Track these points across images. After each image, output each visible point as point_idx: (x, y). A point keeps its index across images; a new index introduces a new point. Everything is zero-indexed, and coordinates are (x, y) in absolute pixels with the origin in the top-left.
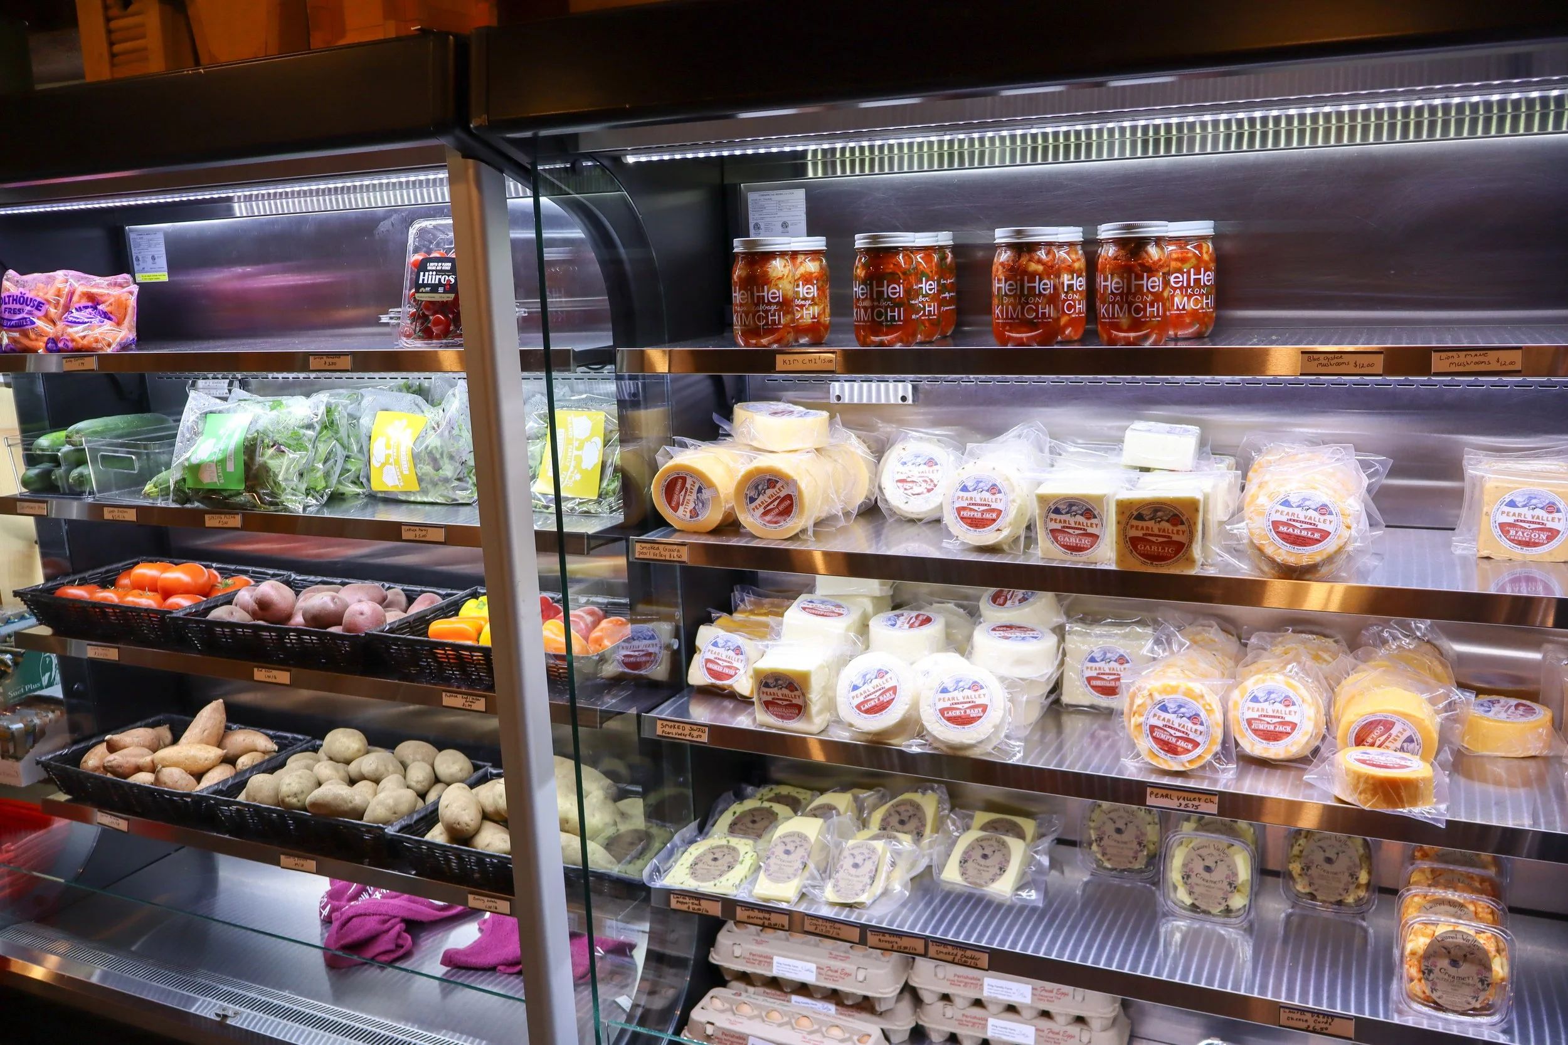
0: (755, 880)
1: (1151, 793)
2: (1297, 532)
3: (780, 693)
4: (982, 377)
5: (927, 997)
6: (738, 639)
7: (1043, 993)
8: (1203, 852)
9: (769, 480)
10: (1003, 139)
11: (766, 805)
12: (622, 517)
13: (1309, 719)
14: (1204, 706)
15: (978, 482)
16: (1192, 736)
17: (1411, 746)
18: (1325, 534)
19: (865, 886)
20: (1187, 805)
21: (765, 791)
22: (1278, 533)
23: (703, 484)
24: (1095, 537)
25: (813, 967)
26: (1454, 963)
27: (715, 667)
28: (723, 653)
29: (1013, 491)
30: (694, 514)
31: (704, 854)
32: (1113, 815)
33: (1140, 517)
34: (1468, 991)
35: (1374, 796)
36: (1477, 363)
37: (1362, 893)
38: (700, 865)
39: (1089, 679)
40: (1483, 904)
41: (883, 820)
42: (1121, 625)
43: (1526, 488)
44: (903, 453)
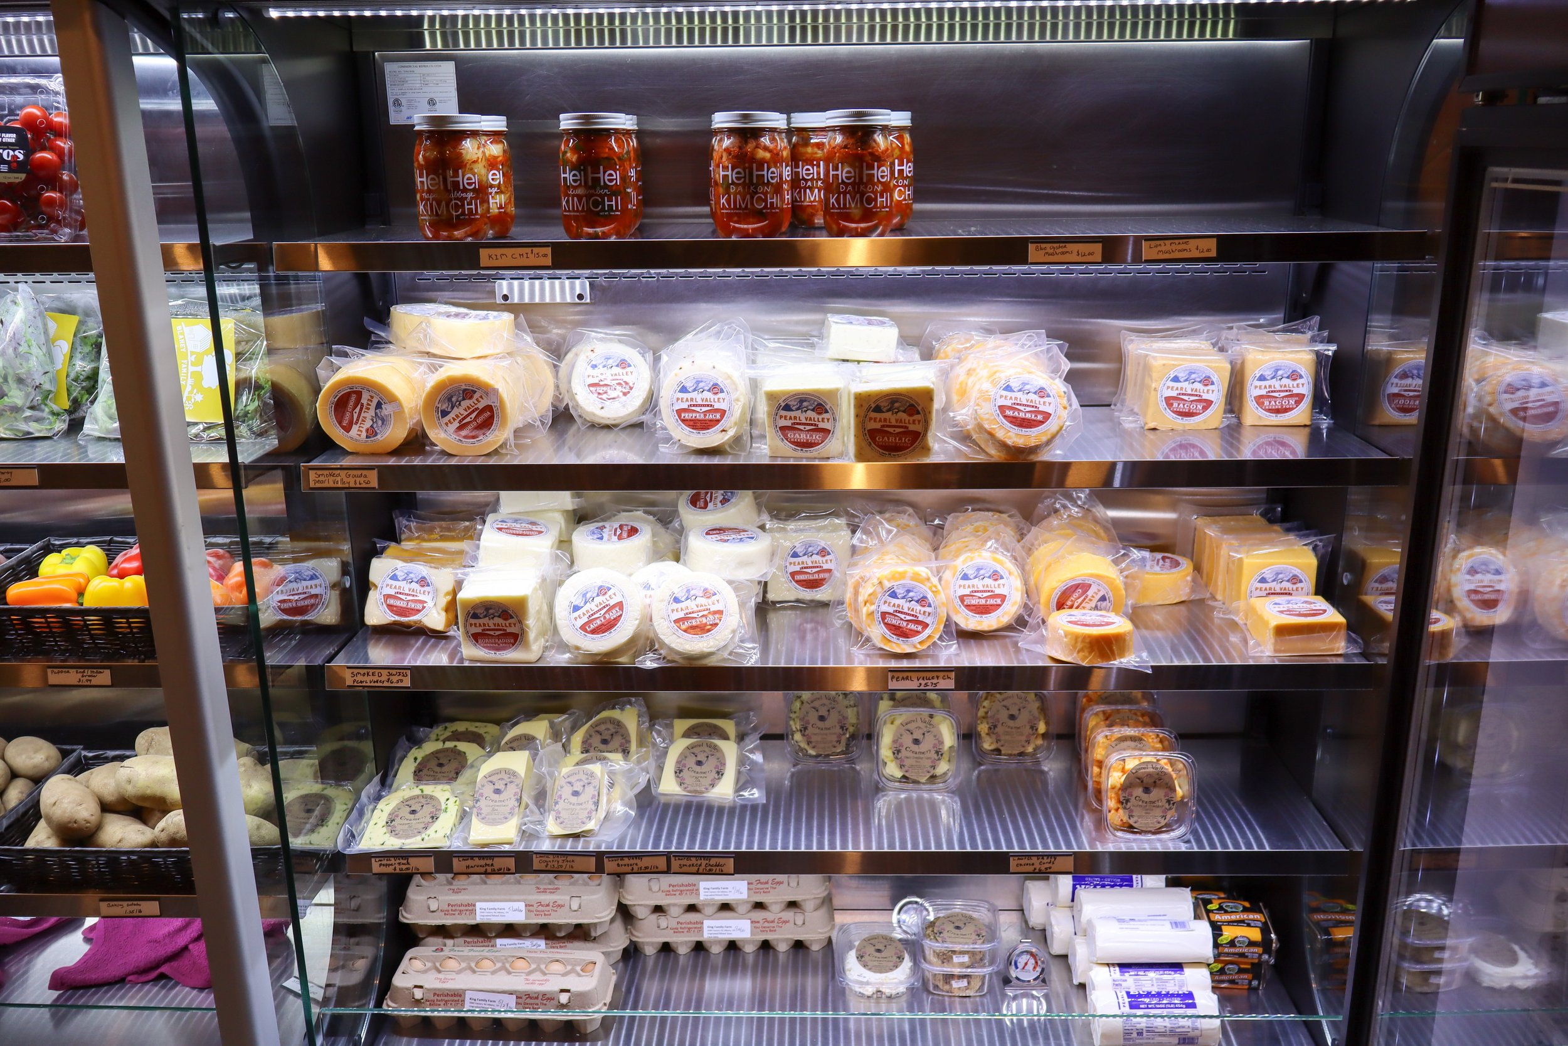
0: (468, 828)
1: (893, 678)
2: (1022, 415)
3: (491, 622)
4: (664, 271)
5: (640, 912)
6: (421, 569)
7: (759, 886)
8: (911, 726)
9: (465, 390)
10: (645, 15)
11: (449, 745)
12: (276, 442)
13: (1017, 589)
14: (930, 589)
15: (698, 382)
16: (921, 618)
17: (1104, 604)
18: (1047, 416)
19: (590, 812)
20: (926, 685)
21: (438, 730)
22: (1005, 417)
23: (382, 398)
24: (826, 432)
25: (522, 905)
26: (1147, 790)
27: (398, 603)
28: (405, 587)
29: (736, 390)
30: (372, 433)
31: (398, 808)
32: (816, 704)
33: (878, 409)
34: (1158, 812)
35: (1090, 653)
36: (1180, 251)
37: (1040, 742)
38: (398, 821)
39: (793, 574)
40: (1151, 735)
41: (584, 742)
42: (816, 518)
43: (1187, 365)
44: (592, 356)
